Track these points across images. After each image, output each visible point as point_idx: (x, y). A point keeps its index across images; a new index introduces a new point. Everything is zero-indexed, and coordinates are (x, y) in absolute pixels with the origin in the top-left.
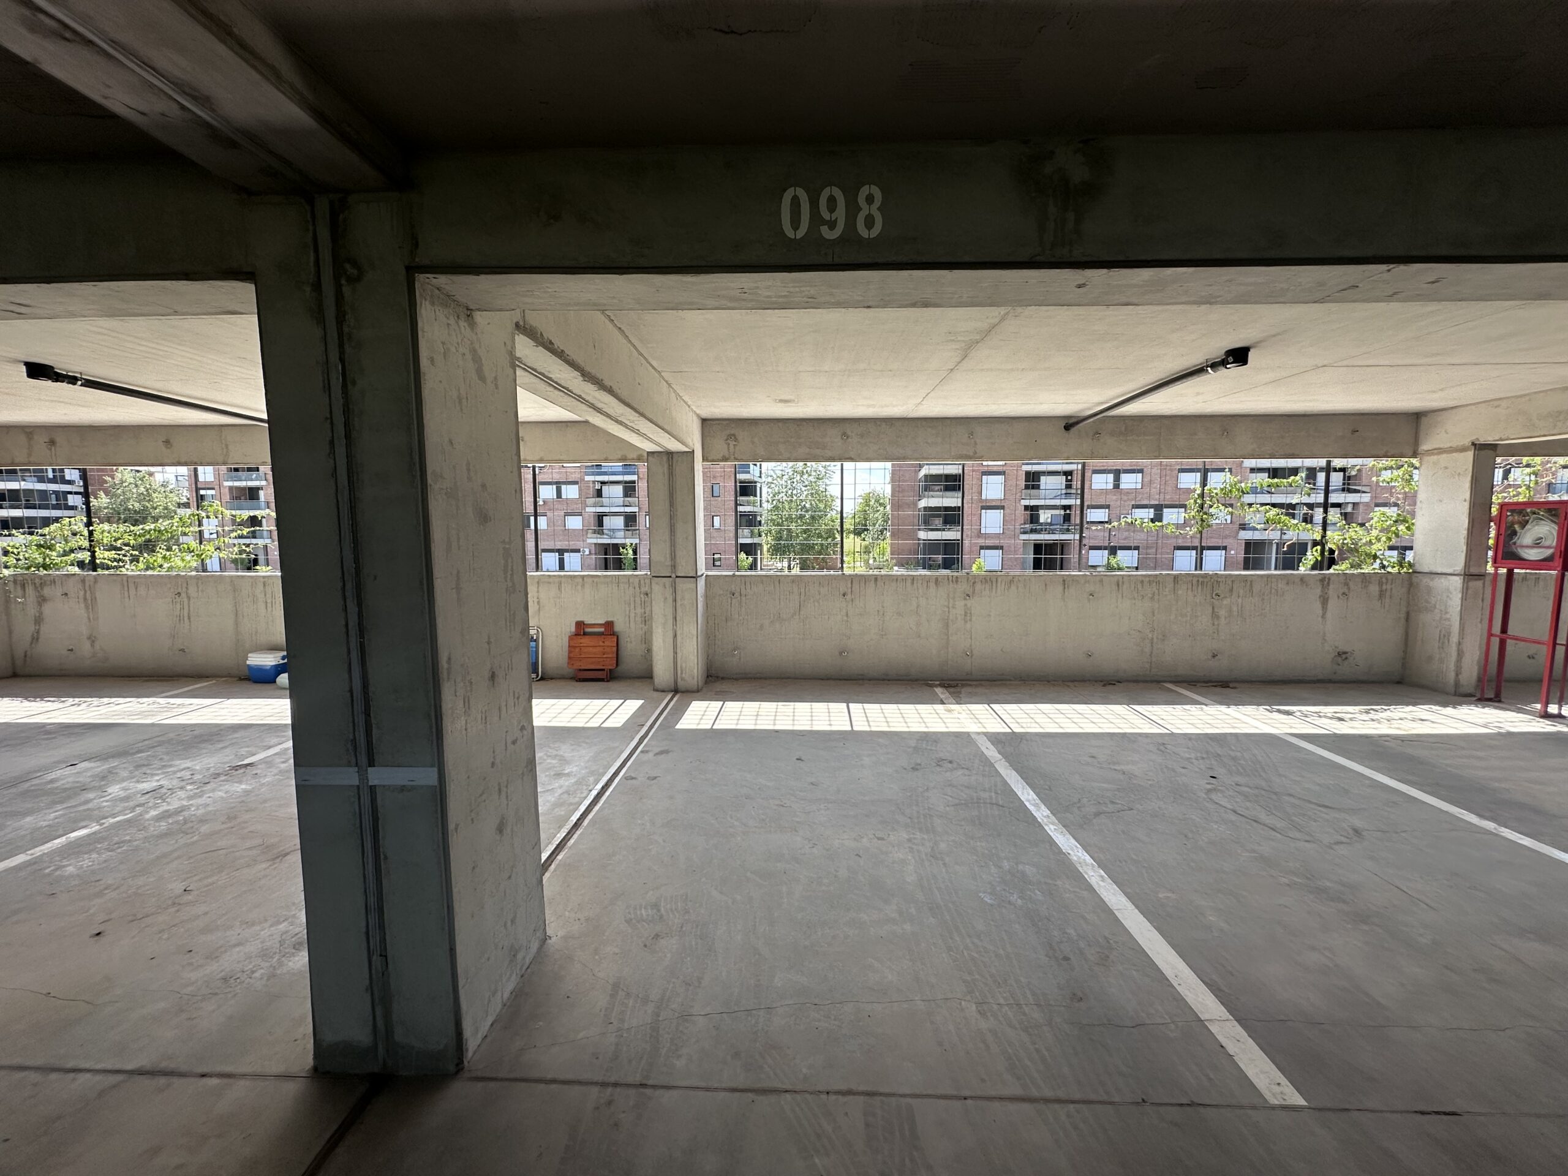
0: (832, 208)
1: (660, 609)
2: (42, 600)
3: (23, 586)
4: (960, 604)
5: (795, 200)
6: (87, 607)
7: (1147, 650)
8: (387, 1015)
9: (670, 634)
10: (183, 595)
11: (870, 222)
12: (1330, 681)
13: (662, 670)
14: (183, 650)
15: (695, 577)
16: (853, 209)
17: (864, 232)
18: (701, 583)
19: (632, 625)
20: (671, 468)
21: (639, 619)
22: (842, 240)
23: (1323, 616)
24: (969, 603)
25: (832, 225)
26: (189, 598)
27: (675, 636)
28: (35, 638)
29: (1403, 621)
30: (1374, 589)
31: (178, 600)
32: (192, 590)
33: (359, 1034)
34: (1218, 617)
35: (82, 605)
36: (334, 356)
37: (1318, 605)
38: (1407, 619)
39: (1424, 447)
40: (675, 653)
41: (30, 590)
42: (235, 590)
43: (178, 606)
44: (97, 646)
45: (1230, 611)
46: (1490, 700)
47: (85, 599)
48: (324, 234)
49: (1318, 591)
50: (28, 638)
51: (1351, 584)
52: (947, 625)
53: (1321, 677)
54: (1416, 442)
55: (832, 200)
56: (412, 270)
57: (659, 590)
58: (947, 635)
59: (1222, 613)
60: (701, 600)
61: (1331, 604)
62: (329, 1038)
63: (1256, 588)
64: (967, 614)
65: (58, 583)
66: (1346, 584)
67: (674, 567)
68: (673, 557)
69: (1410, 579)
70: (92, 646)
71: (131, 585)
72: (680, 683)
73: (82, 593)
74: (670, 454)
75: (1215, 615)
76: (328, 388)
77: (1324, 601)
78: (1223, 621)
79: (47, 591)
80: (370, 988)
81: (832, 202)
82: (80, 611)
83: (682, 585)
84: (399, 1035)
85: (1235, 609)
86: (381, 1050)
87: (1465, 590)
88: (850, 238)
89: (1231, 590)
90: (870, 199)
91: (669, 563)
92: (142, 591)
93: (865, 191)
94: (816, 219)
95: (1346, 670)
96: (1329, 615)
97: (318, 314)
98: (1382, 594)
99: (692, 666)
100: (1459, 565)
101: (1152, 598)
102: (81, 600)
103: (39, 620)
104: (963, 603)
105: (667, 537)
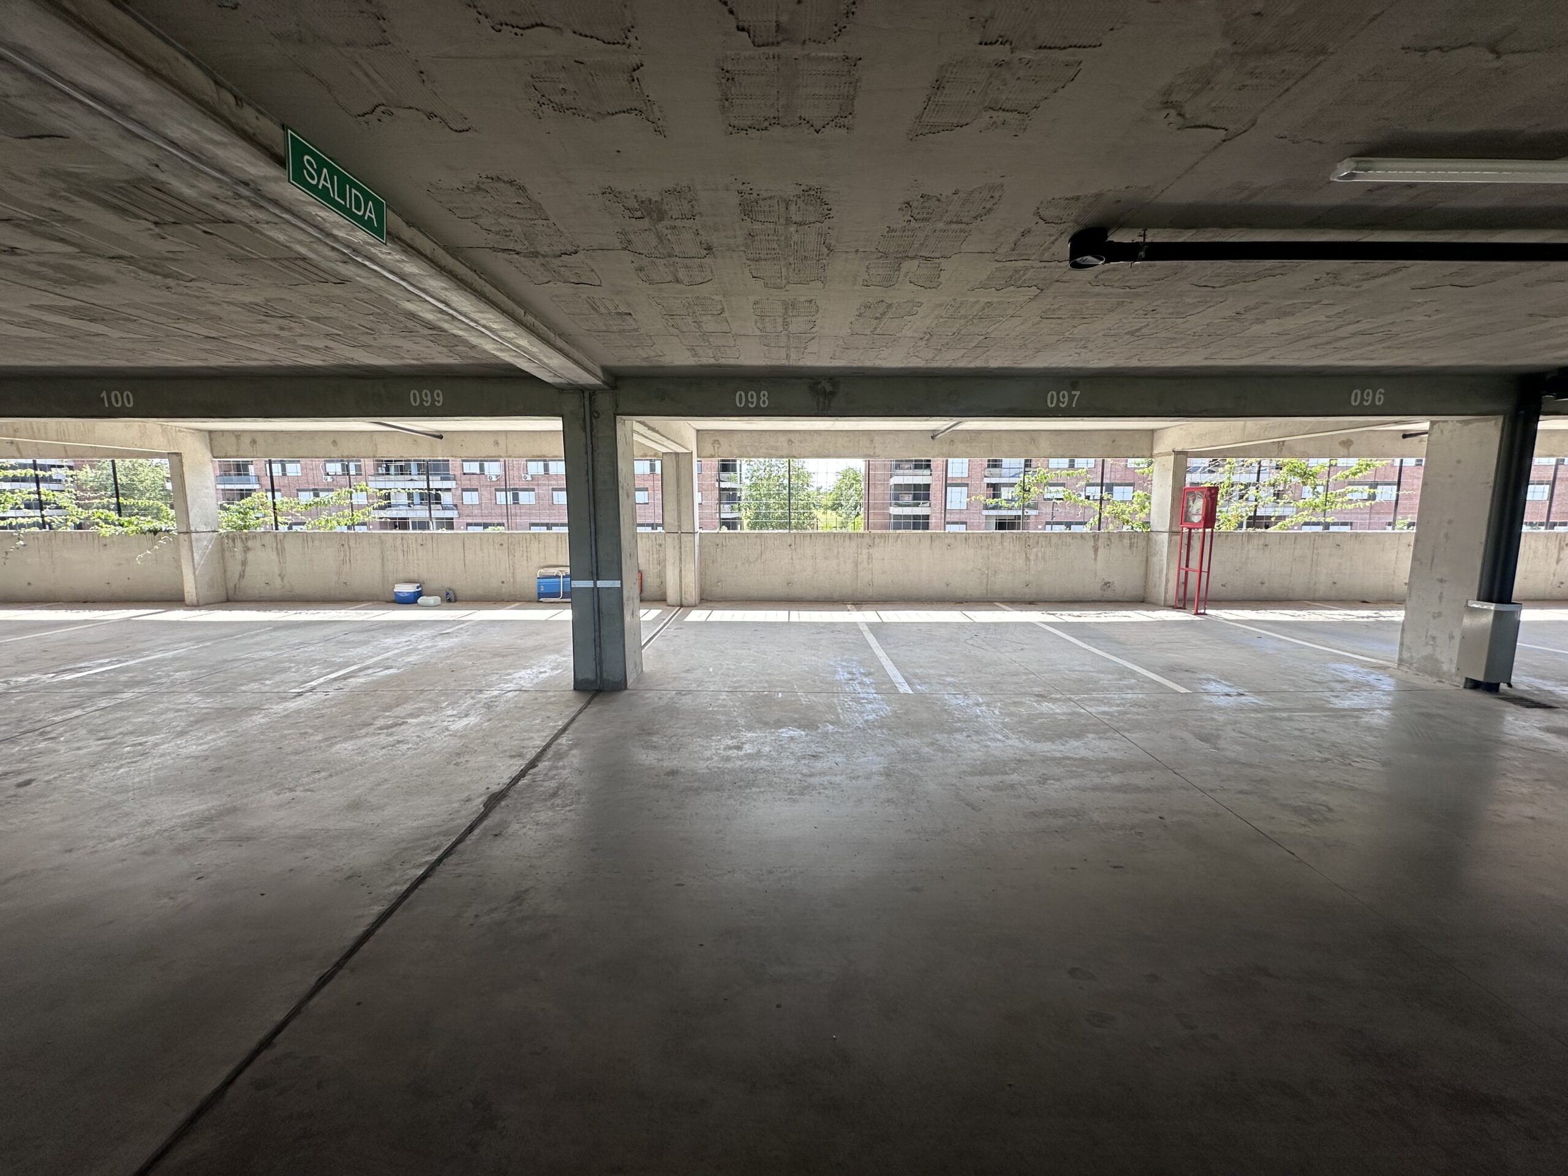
0: (752, 397)
1: (671, 554)
2: (247, 549)
3: (234, 540)
4: (865, 551)
5: (740, 395)
6: (278, 554)
7: (985, 581)
8: (601, 668)
9: (678, 570)
10: (346, 546)
11: (764, 402)
12: (1100, 601)
13: (672, 595)
14: (345, 583)
15: (694, 533)
16: (759, 398)
17: (762, 406)
18: (697, 537)
19: (651, 566)
20: (677, 462)
21: (655, 562)
22: (755, 407)
23: (1095, 559)
24: (871, 551)
25: (752, 403)
26: (350, 548)
27: (681, 571)
28: (242, 576)
29: (1144, 562)
30: (1126, 542)
31: (342, 549)
32: (352, 543)
33: (590, 675)
34: (1029, 560)
35: (275, 552)
36: (589, 442)
37: (1092, 552)
38: (1147, 561)
39: (1155, 452)
40: (681, 581)
41: (238, 543)
42: (382, 542)
43: (342, 554)
44: (286, 581)
45: (1037, 556)
46: (1180, 608)
47: (277, 549)
48: (587, 403)
49: (1092, 543)
50: (237, 576)
51: (1112, 539)
52: (857, 565)
53: (1094, 598)
54: (1152, 449)
55: (752, 395)
56: (616, 415)
57: (670, 542)
58: (857, 571)
59: (1032, 557)
60: (697, 548)
61: (1101, 551)
62: (580, 677)
63: (1053, 541)
64: (870, 557)
65: (258, 537)
66: (1109, 539)
67: (680, 526)
68: (679, 521)
69: (1148, 536)
70: (282, 580)
71: (309, 539)
72: (685, 602)
73: (275, 544)
74: (677, 454)
75: (1027, 559)
76: (586, 453)
77: (1096, 550)
78: (1032, 563)
79: (250, 543)
80: (595, 659)
81: (752, 396)
82: (274, 556)
83: (684, 537)
84: (605, 676)
85: (1040, 554)
86: (599, 682)
87: (1170, 541)
88: (758, 407)
89: (1038, 543)
90: (764, 395)
91: (676, 524)
92: (317, 543)
93: (762, 393)
94: (747, 401)
95: (1109, 594)
96: (1099, 558)
97: (584, 429)
98: (1131, 546)
99: (692, 593)
100: (1167, 528)
101: (988, 548)
102: (274, 549)
103: (244, 563)
104: (866, 551)
105: (675, 507)
